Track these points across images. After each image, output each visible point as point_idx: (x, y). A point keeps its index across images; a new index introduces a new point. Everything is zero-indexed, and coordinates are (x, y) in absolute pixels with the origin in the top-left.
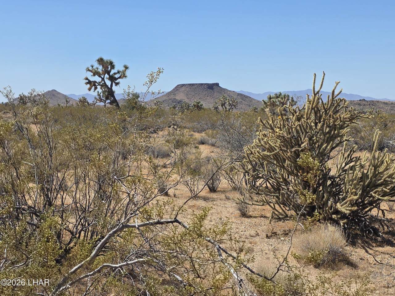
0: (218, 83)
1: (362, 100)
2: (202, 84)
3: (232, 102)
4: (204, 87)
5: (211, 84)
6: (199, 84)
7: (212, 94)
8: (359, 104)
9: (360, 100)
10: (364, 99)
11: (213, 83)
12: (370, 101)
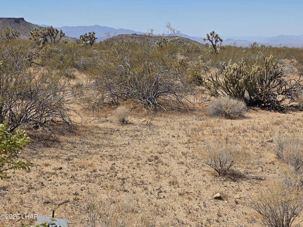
0: (24, 18)
1: (134, 34)
2: (10, 19)
3: (15, 33)
4: (11, 21)
5: (17, 18)
6: (7, 18)
7: (19, 27)
8: (132, 38)
9: (133, 34)
10: (136, 34)
11: (19, 18)
12: (140, 35)
